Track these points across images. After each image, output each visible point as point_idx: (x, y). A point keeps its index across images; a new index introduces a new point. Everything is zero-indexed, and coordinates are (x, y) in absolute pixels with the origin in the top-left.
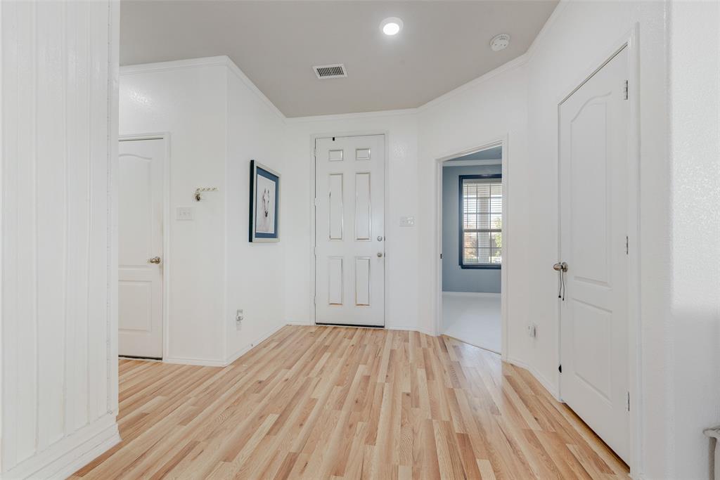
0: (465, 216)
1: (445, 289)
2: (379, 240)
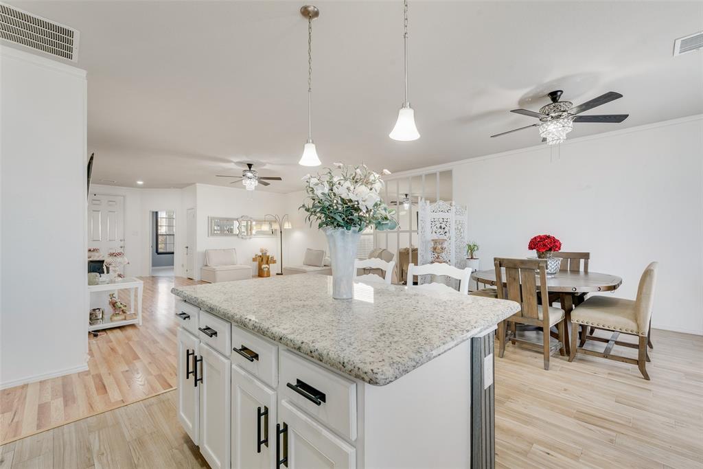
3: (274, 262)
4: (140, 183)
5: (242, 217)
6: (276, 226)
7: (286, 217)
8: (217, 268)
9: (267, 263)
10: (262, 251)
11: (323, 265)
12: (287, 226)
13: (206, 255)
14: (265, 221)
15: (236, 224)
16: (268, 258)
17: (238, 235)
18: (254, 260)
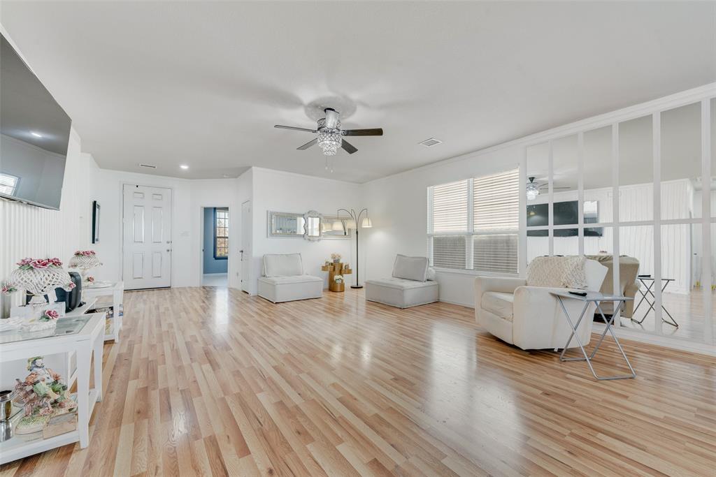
0: (218, 220)
1: (204, 273)
2: (168, 242)
3: (349, 272)
4: (184, 167)
5: (309, 213)
6: (351, 225)
7: (364, 212)
8: (278, 280)
9: (341, 273)
10: (333, 257)
11: (425, 278)
12: (366, 224)
13: (263, 261)
14: (338, 218)
15: (301, 221)
16: (342, 267)
17: (304, 236)
18: (324, 268)
